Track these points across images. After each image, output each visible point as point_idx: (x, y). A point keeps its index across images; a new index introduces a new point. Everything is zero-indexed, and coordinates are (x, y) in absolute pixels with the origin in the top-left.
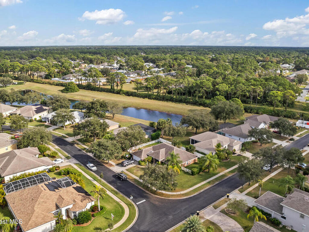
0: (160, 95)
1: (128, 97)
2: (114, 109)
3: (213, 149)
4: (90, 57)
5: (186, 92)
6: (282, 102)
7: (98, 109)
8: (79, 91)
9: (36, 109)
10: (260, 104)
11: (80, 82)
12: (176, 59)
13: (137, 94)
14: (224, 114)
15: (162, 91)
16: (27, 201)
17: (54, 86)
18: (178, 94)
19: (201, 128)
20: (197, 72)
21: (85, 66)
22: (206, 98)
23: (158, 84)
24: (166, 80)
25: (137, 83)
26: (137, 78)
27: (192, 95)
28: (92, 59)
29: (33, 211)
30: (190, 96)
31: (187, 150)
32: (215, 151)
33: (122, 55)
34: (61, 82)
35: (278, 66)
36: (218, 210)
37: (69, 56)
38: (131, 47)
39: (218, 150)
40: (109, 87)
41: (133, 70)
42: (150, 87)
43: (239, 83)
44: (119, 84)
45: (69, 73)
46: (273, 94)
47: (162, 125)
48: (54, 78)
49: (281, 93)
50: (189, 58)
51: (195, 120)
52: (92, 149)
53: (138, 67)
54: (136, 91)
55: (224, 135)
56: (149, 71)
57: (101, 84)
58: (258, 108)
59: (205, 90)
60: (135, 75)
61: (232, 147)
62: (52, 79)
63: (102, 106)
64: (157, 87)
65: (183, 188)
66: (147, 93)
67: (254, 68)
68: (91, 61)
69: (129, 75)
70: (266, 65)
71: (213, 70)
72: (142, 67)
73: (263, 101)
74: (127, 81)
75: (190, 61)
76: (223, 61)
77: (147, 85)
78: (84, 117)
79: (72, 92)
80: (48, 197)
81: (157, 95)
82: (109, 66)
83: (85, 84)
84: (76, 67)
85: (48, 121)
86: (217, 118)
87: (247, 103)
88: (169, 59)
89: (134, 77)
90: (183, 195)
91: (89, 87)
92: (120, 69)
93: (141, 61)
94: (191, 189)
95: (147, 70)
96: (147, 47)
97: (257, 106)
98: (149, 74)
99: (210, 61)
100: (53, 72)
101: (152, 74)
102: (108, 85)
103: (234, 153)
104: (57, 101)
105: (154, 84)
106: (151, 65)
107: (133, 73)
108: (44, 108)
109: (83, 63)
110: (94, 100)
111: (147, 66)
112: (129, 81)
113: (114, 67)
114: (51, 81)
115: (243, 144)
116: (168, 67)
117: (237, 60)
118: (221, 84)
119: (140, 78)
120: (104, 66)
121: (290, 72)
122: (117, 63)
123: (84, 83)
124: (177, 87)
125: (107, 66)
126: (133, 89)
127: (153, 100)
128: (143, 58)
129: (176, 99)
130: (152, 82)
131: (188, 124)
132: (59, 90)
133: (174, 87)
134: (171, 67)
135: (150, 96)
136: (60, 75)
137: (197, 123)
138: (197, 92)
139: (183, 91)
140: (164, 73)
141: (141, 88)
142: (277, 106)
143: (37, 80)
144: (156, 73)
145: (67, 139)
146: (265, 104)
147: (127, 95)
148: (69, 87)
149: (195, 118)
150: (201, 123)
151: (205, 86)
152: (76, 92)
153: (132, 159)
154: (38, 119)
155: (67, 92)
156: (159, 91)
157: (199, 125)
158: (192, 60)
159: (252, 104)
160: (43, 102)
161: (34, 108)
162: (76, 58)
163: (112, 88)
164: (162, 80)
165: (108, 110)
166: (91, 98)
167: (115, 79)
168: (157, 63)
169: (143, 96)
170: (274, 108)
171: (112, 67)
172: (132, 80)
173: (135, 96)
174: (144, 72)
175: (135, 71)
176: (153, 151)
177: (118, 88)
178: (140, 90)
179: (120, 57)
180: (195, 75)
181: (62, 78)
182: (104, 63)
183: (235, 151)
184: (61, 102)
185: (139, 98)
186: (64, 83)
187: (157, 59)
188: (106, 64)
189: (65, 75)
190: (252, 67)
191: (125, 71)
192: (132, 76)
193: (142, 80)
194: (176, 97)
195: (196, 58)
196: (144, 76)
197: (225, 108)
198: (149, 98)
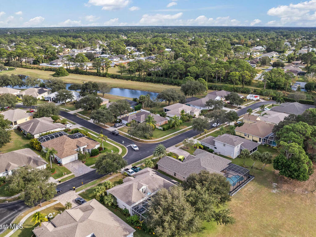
0: (141, 77)
1: (113, 79)
2: (104, 89)
3: (179, 114)
4: (72, 41)
5: (163, 74)
6: (241, 81)
7: (91, 89)
8: (68, 75)
9: (38, 91)
10: (224, 83)
11: (68, 67)
12: (156, 43)
13: (121, 77)
14: (190, 90)
15: (143, 74)
16: (58, 144)
17: (44, 71)
18: (157, 76)
19: (172, 101)
20: (175, 56)
21: (68, 51)
22: (180, 79)
23: (139, 67)
24: (146, 64)
25: (121, 67)
26: (120, 62)
27: (168, 76)
28: (75, 43)
29: (64, 149)
30: (167, 77)
31: (161, 115)
32: (180, 115)
33: (103, 39)
34: (50, 67)
35: (248, 49)
36: (178, 148)
37: (50, 40)
38: (111, 29)
39: (182, 115)
40: (96, 71)
41: (115, 54)
42: (132, 70)
43: (207, 66)
44: (105, 68)
45: (56, 58)
46: (233, 74)
47: (142, 99)
48: (42, 63)
49: (239, 73)
50: (168, 41)
51: (167, 95)
52: (93, 115)
53: (120, 52)
54: (120, 74)
55: (189, 105)
56: (131, 55)
57: (88, 68)
58: (221, 86)
59: (179, 72)
60: (118, 59)
61: (193, 113)
62: (40, 64)
63: (94, 87)
64: (138, 70)
65: (156, 137)
66: (130, 75)
67: (224, 52)
68: (73, 46)
69: (112, 60)
70: (237, 48)
71: (188, 53)
72: (124, 51)
73: (226, 80)
74: (111, 65)
75: (170, 44)
76: (201, 44)
77: (130, 69)
78: (79, 96)
79: (62, 76)
80: (71, 142)
81: (139, 77)
82: (91, 50)
83: (73, 69)
84: (60, 52)
85: (51, 100)
86: (186, 94)
87: (214, 83)
88: (149, 43)
89: (117, 61)
90: (156, 141)
91: (77, 71)
92: (103, 53)
93: (123, 45)
94: (162, 138)
95: (128, 54)
96: (128, 28)
97: (222, 85)
98: (131, 58)
99: (189, 44)
100: (40, 58)
101: (133, 58)
102: (94, 69)
103: (194, 117)
104: (55, 83)
105: (136, 68)
106: (132, 49)
107: (116, 57)
108: (45, 89)
109: (66, 48)
110: (84, 82)
111: (128, 50)
112: (113, 65)
113: (97, 52)
114: (40, 66)
115: (201, 111)
116: (148, 51)
117: (212, 44)
118: (192, 67)
119: (122, 62)
120: (87, 51)
121: (260, 54)
122: (100, 48)
123: (72, 67)
124: (156, 70)
125: (90, 50)
126: (117, 72)
127: (135, 81)
128: (125, 41)
129: (155, 80)
130: (134, 66)
131: (162, 98)
132: (50, 75)
133: (153, 70)
134: (151, 51)
135: (133, 78)
136: (47, 60)
137: (169, 97)
138: (172, 74)
139: (161, 73)
140: (144, 57)
141: (124, 71)
142: (237, 84)
143: (26, 66)
144: (137, 57)
145: (69, 112)
146: (228, 82)
147: (112, 78)
148: (60, 71)
149: (167, 94)
150: (172, 98)
151: (179, 68)
152: (66, 76)
153: (122, 122)
154: (41, 98)
155: (58, 76)
156: (140, 74)
157: (170, 98)
158: (171, 43)
159: (217, 83)
160: (42, 85)
161: (36, 90)
162: (58, 42)
163: (98, 71)
164: (143, 64)
165: (99, 90)
166: (81, 81)
167: (101, 63)
168: (139, 47)
169: (127, 78)
170: (234, 86)
171: (95, 52)
172: (115, 64)
173: (120, 79)
174: (126, 56)
175: (117, 55)
176: (136, 117)
177: (104, 72)
178: (124, 73)
179: (102, 41)
180: (173, 58)
181: (49, 63)
182: (86, 48)
183: (195, 115)
184: (59, 84)
185: (123, 80)
186: (52, 67)
187: (138, 43)
188: (89, 48)
189: (52, 60)
190: (223, 51)
191: (109, 56)
192: (115, 60)
193: (125, 63)
194: (155, 78)
195: (175, 41)
196: (126, 60)
197: (191, 86)
198: (132, 80)
